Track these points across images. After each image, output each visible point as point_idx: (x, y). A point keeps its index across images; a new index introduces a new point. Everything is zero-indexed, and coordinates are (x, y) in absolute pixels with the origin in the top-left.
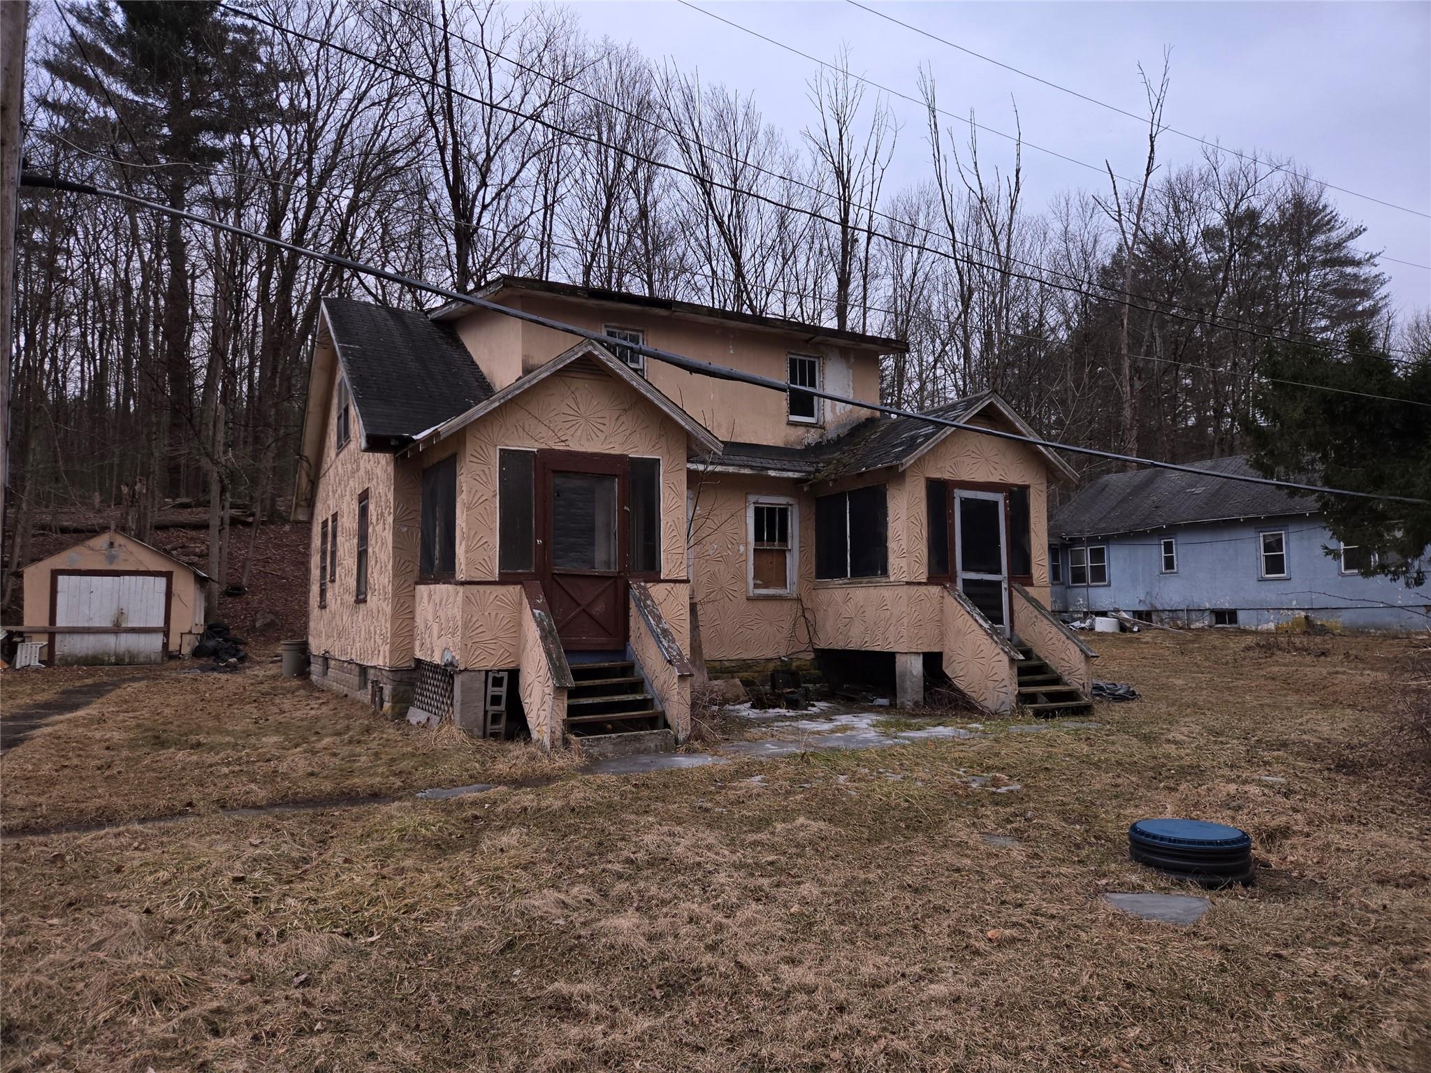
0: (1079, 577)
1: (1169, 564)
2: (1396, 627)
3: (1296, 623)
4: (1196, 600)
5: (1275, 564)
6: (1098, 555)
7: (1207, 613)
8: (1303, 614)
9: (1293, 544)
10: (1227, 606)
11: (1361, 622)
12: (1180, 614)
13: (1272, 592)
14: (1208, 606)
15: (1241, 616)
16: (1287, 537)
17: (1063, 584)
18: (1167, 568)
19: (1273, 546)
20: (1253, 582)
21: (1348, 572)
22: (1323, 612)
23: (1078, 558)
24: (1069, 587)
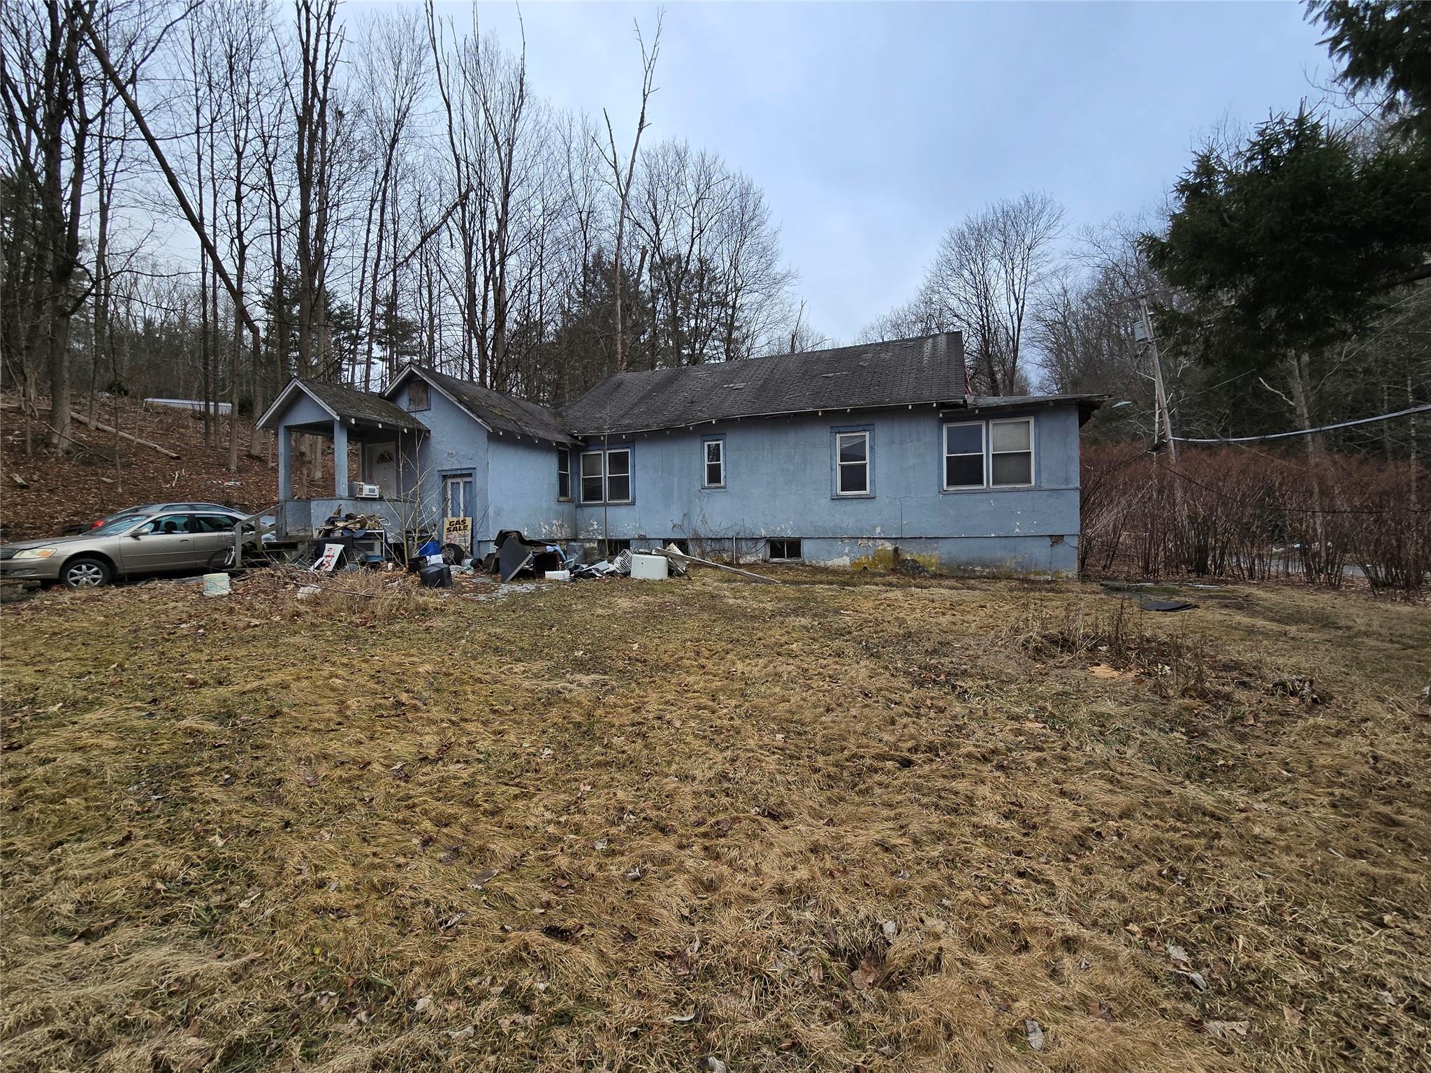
0: (592, 492)
1: (714, 475)
2: (1010, 563)
3: (879, 557)
4: (748, 525)
5: (854, 478)
6: (620, 462)
7: (761, 544)
8: (889, 547)
9: (880, 451)
10: (789, 534)
11: (964, 557)
12: (727, 544)
13: (850, 516)
14: (763, 533)
15: (806, 547)
16: (872, 439)
17: (571, 501)
18: (710, 481)
19: (852, 454)
20: (825, 501)
21: (952, 489)
22: (914, 544)
23: (592, 467)
24: (579, 506)
